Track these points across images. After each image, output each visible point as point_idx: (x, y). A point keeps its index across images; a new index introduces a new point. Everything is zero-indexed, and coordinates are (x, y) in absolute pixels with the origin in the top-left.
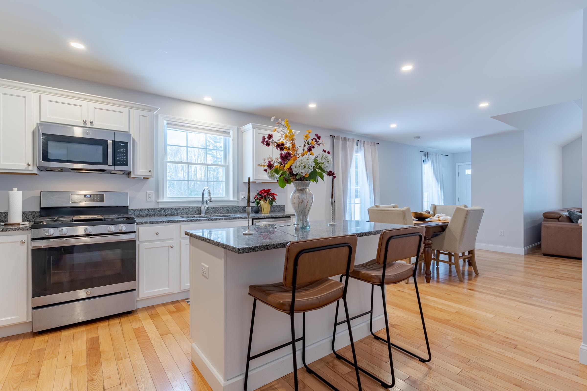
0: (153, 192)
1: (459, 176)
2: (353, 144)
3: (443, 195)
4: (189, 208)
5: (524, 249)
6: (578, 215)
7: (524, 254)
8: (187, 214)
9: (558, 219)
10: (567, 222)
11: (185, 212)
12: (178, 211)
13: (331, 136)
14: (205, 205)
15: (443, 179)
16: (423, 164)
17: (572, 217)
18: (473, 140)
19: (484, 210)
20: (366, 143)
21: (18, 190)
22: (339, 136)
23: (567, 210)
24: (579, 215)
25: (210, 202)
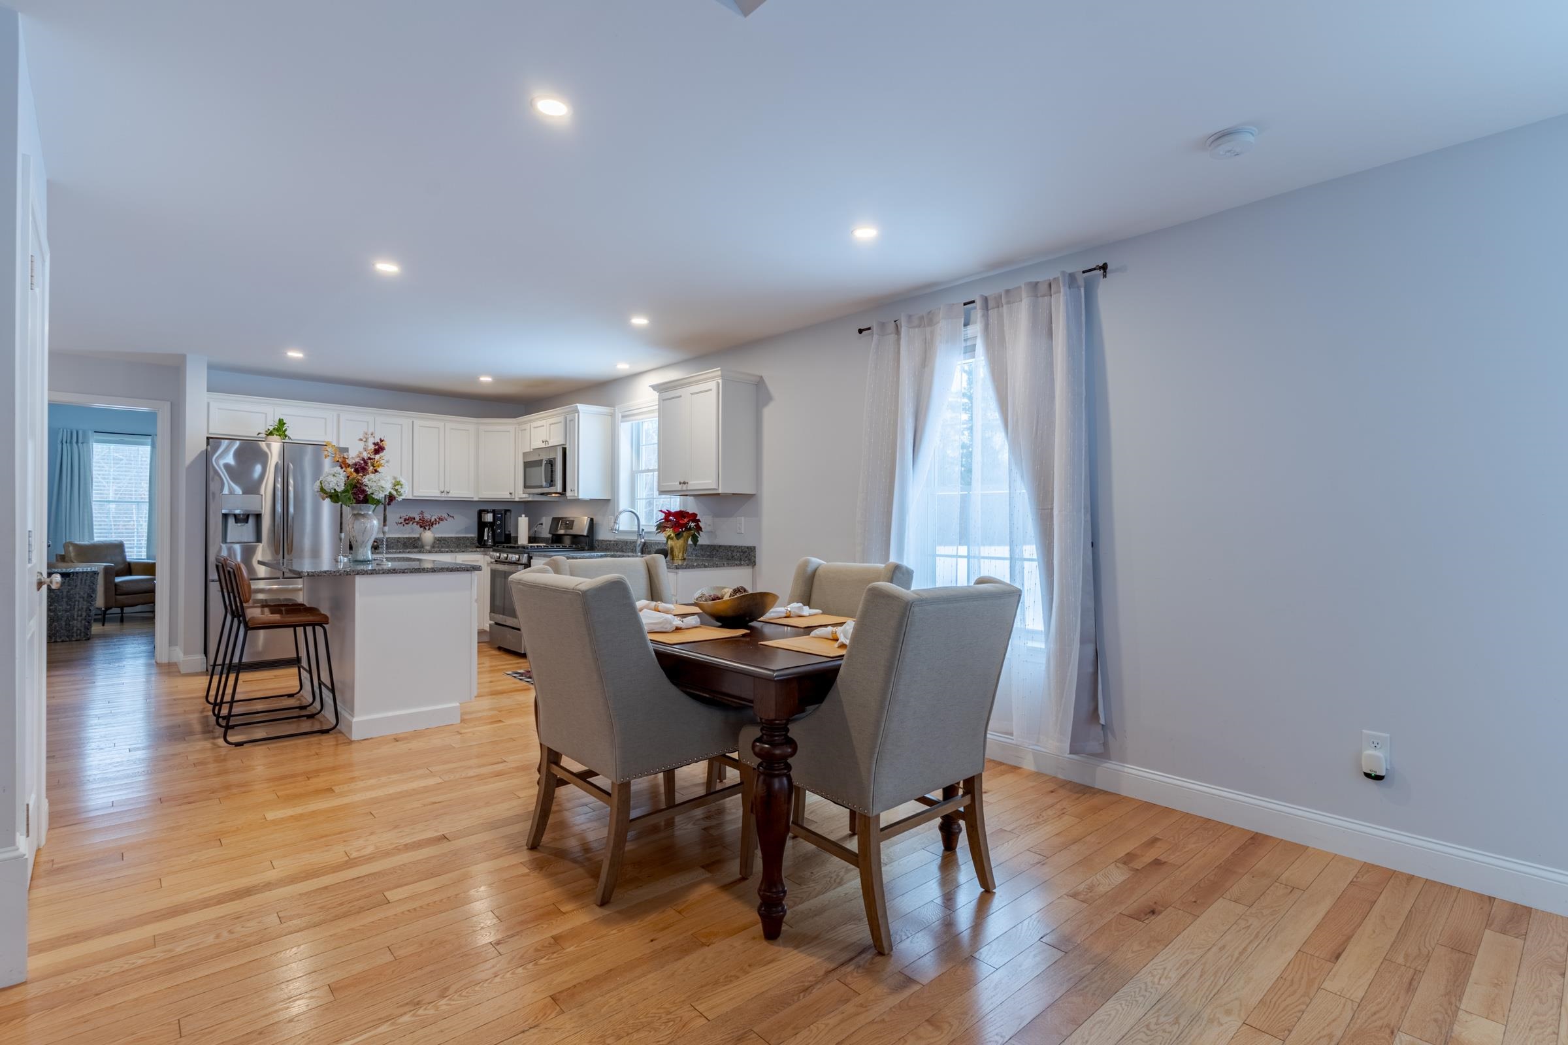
13: (860, 331)
21: (525, 517)
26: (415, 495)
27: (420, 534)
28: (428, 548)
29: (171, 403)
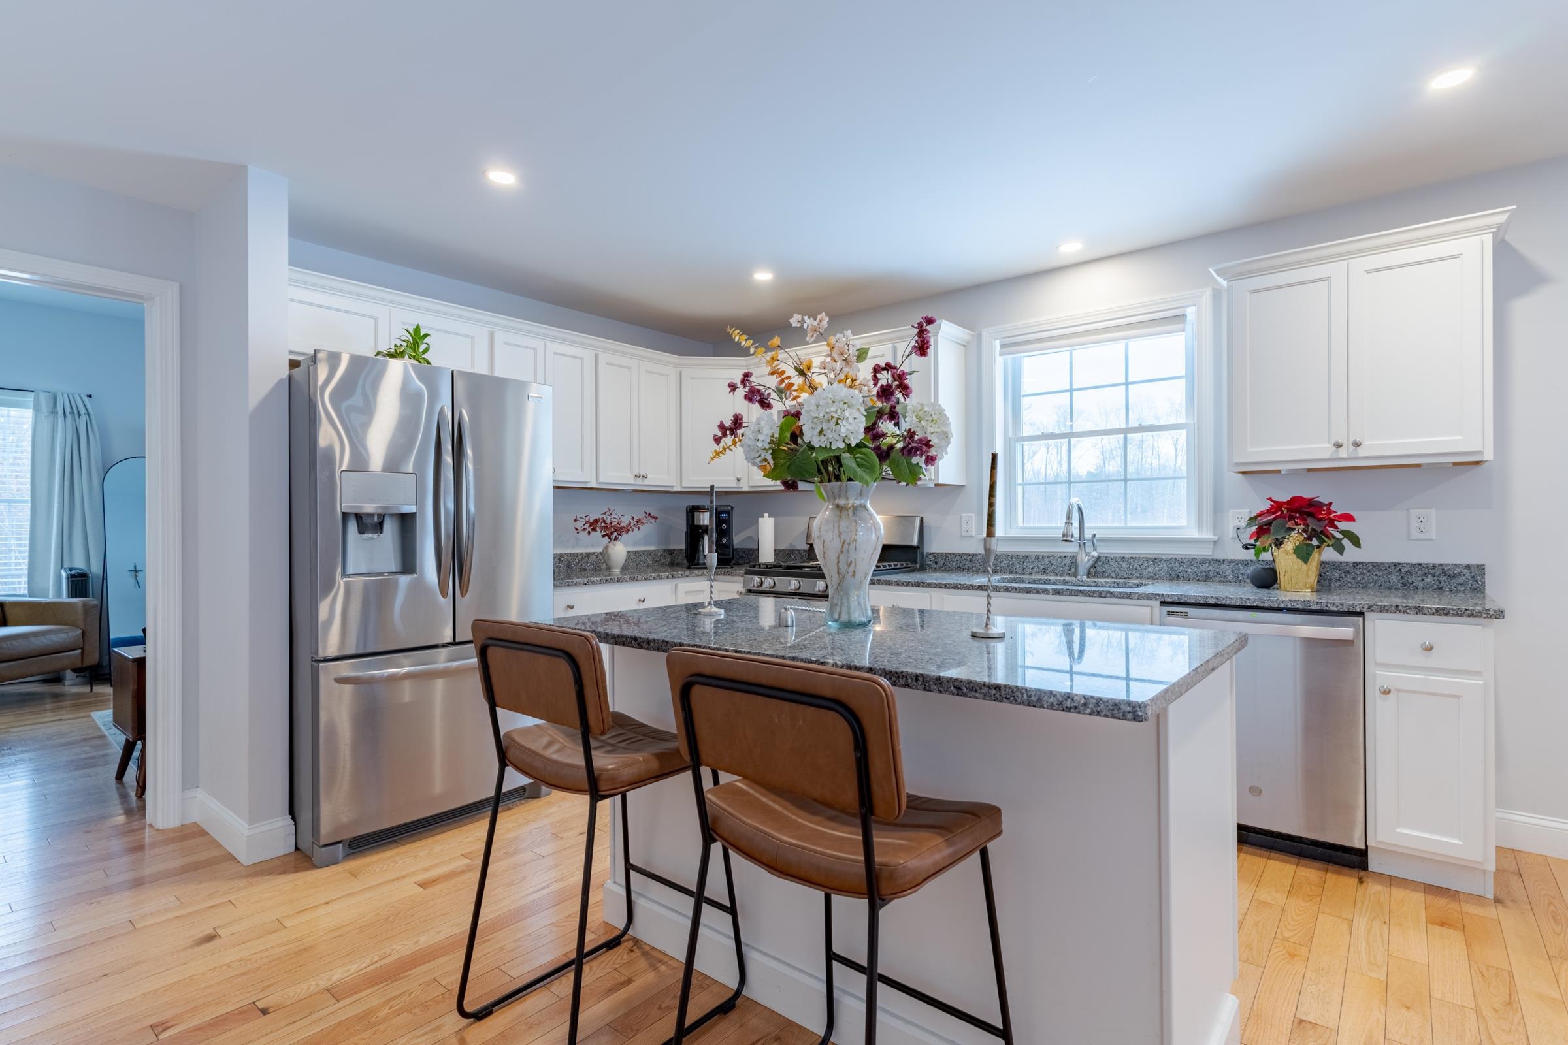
0: (973, 515)
4: (1052, 556)
8: (1047, 572)
11: (1042, 567)
12: (1024, 562)
14: (1087, 551)
21: (769, 517)
25: (1065, 541)
26: (601, 481)
27: (606, 548)
28: (617, 571)
29: (180, 286)
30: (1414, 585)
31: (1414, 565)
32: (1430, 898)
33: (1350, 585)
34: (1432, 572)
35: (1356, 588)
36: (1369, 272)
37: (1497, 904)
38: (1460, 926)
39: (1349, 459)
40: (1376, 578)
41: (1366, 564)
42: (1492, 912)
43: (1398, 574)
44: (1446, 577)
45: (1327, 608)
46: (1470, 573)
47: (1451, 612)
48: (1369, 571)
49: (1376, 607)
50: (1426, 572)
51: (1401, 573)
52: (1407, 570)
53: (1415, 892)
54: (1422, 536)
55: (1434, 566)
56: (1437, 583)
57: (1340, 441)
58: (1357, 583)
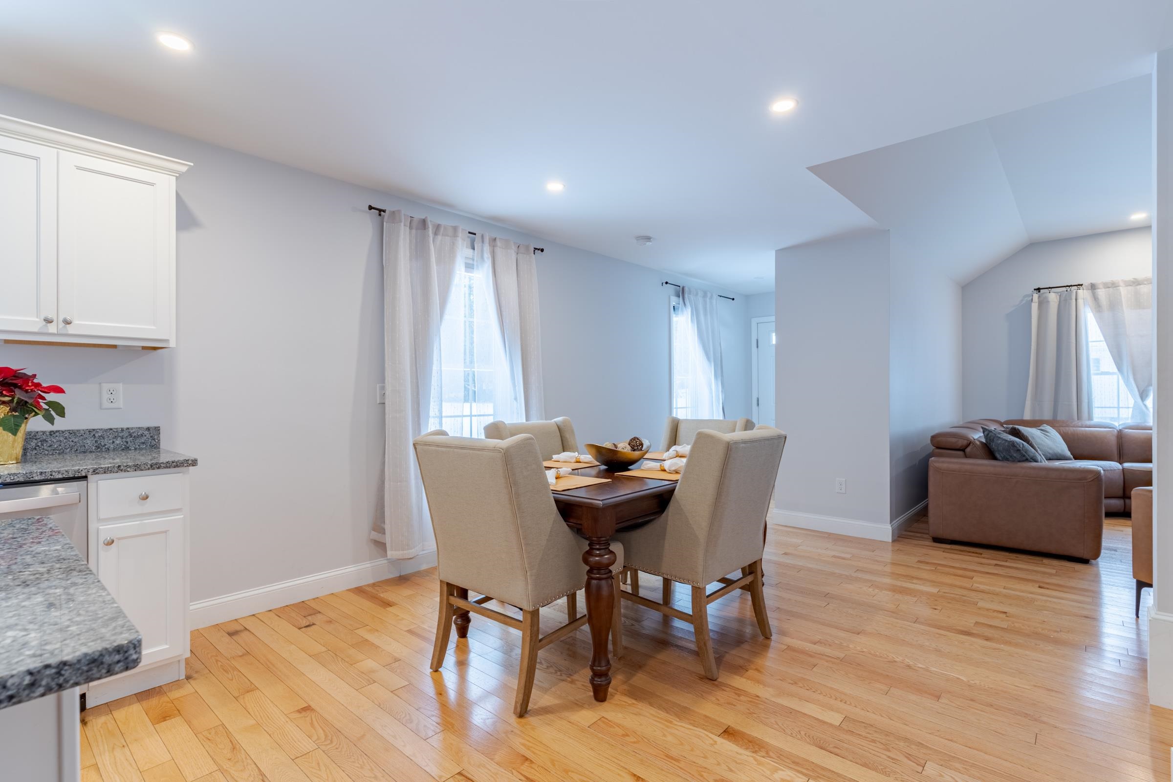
1: (758, 347)
2: (454, 244)
3: (722, 391)
5: (890, 528)
6: (1007, 441)
7: (890, 539)
9: (963, 449)
10: (983, 458)
13: (371, 208)
15: (721, 353)
16: (674, 315)
17: (993, 446)
18: (781, 253)
19: (786, 437)
20: (498, 243)
22: (399, 211)
23: (982, 428)
24: (1011, 441)
30: (106, 447)
31: (106, 430)
32: (145, 703)
33: (47, 452)
34: (121, 435)
35: (53, 454)
36: (79, 168)
37: (189, 680)
38: (176, 712)
39: (58, 335)
40: (73, 444)
41: (63, 432)
42: (188, 689)
43: (93, 438)
44: (132, 438)
45: (52, 477)
46: (150, 434)
47: (162, 465)
48: (66, 439)
49: (101, 470)
50: (116, 435)
51: (95, 438)
52: (100, 435)
53: (132, 706)
54: (112, 405)
55: (122, 430)
56: (125, 443)
57: (50, 316)
58: (54, 450)
